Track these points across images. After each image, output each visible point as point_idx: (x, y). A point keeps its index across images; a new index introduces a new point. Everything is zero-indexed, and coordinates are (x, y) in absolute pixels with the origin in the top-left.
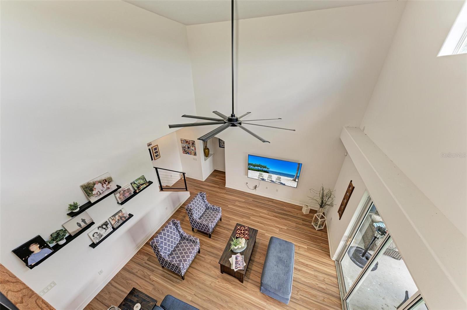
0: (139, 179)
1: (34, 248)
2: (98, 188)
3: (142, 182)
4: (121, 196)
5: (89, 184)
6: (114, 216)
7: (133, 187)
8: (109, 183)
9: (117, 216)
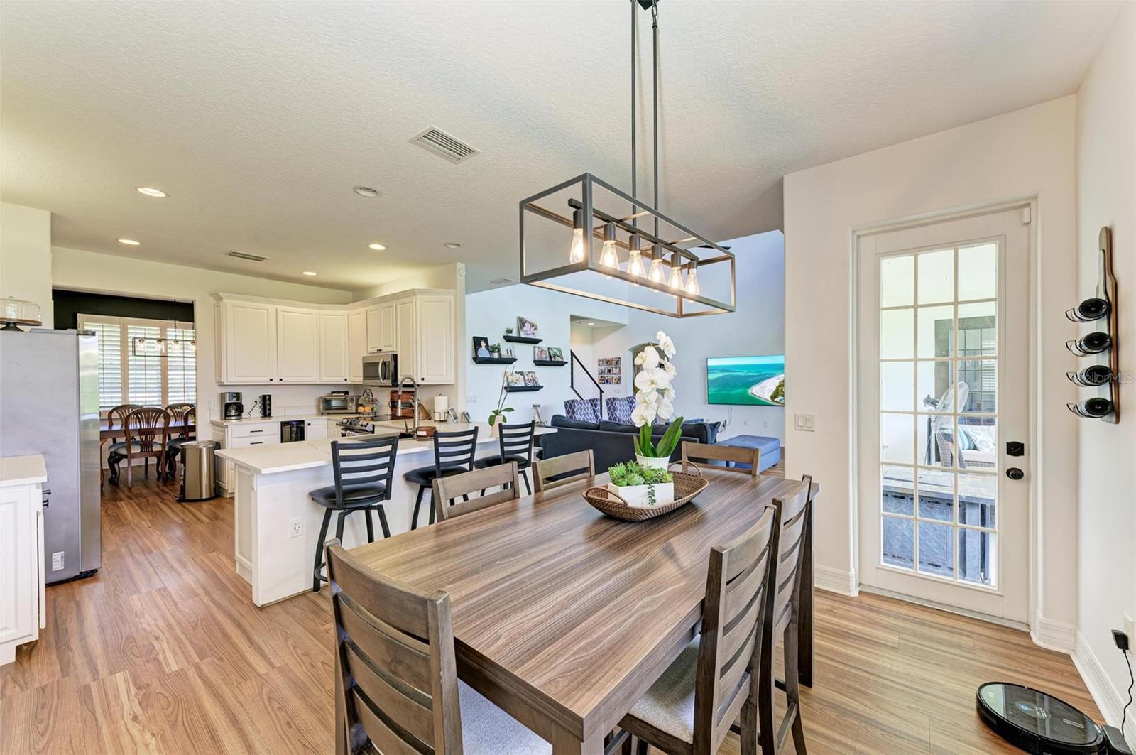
0: (557, 349)
1: (483, 344)
2: (527, 326)
3: (558, 354)
4: (539, 353)
5: (523, 318)
6: (529, 372)
7: (549, 353)
8: (535, 329)
9: (530, 374)
